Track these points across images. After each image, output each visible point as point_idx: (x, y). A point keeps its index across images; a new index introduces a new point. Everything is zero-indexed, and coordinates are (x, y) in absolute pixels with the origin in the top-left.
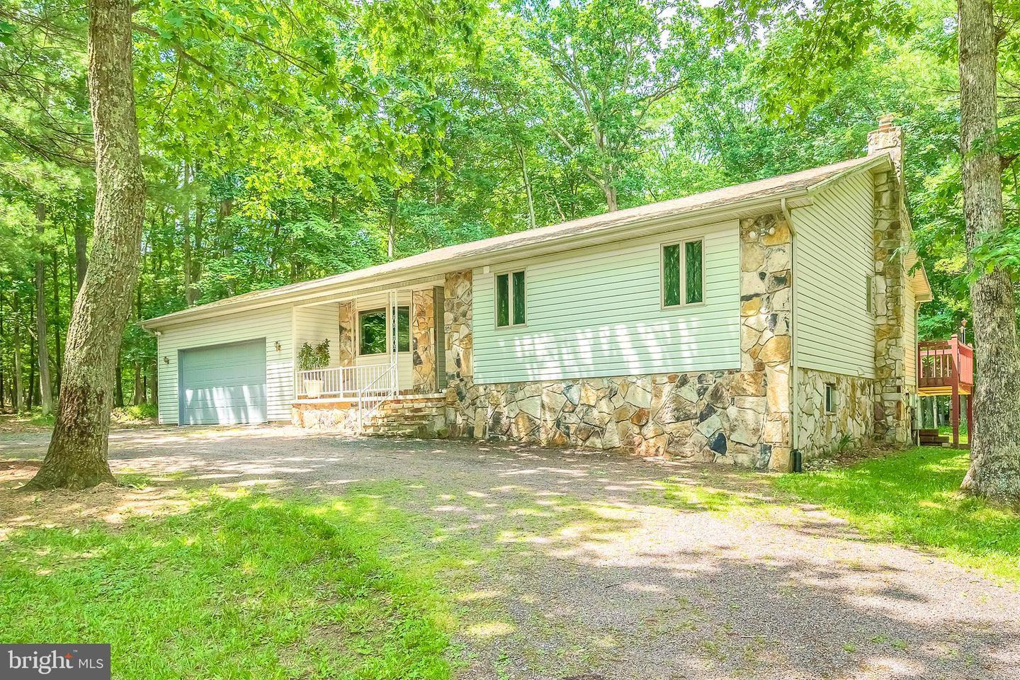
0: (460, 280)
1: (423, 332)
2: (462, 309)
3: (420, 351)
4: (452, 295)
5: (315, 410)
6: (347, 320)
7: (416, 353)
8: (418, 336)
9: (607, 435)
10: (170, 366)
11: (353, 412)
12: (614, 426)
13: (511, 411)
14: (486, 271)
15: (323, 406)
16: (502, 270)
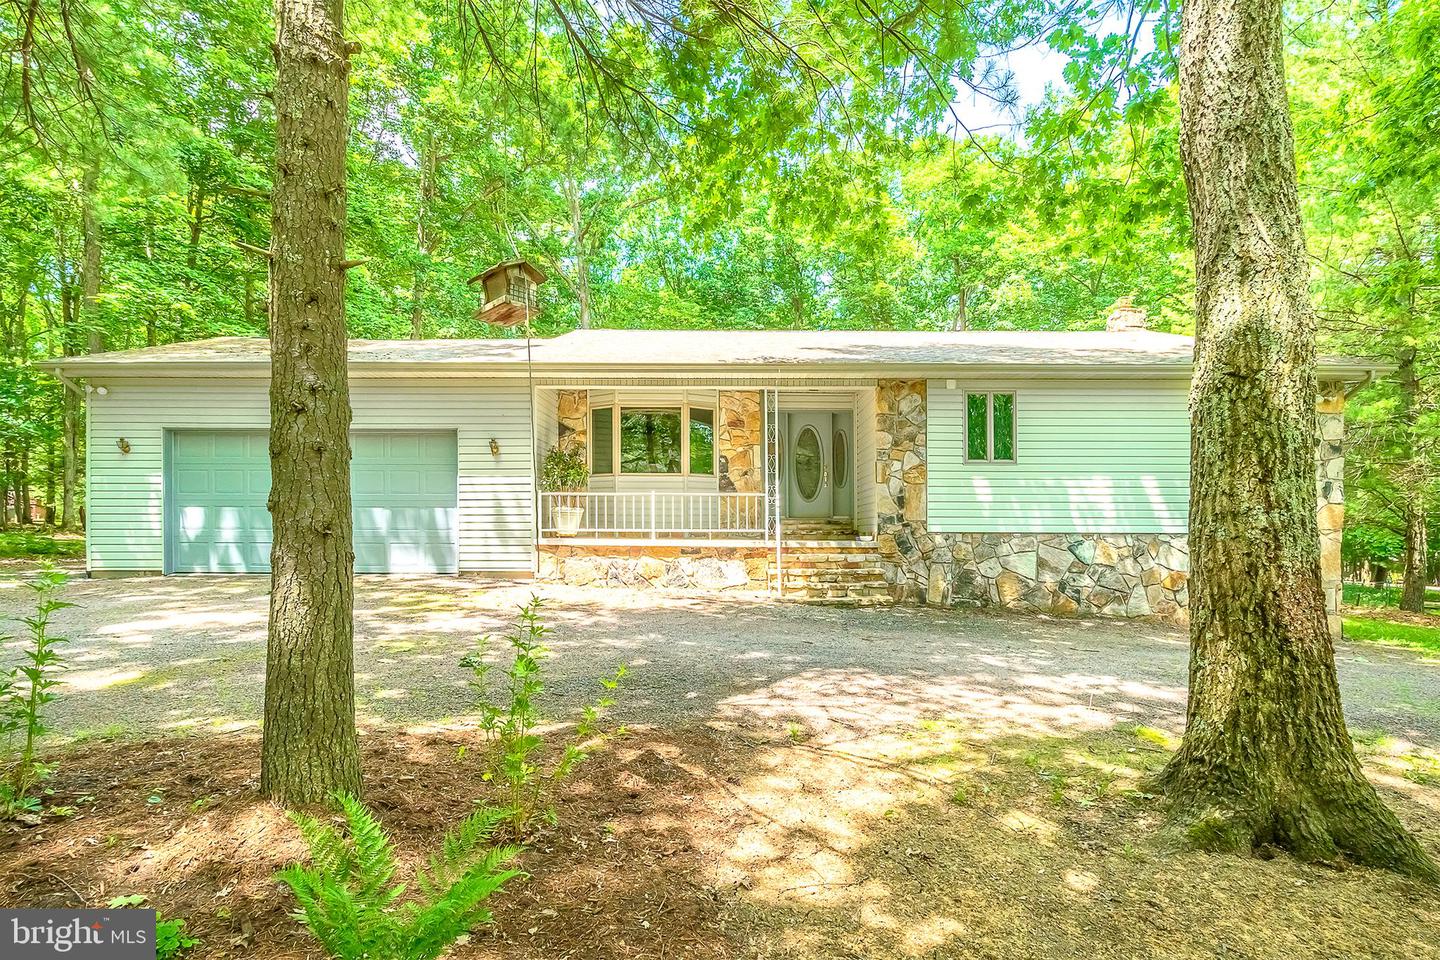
0: (905, 392)
1: (741, 449)
2: (907, 430)
3: (733, 476)
4: (890, 408)
6: (578, 416)
7: (724, 477)
8: (728, 455)
9: (1132, 601)
10: (130, 456)
11: (685, 562)
12: (1140, 590)
13: (988, 568)
14: (951, 385)
15: (616, 551)
16: (978, 389)
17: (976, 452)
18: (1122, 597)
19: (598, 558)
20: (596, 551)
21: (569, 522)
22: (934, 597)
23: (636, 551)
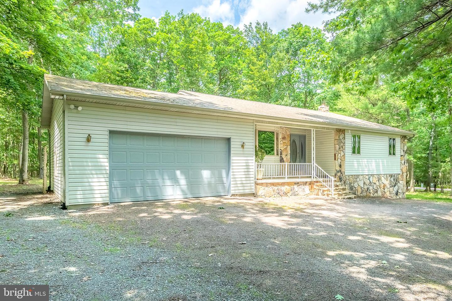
0: (341, 133)
1: (285, 147)
2: (341, 144)
3: (283, 156)
4: (338, 138)
5: (273, 187)
7: (281, 157)
8: (282, 149)
11: (295, 187)
13: (356, 185)
14: (349, 132)
15: (278, 184)
16: (354, 133)
17: (354, 152)
19: (274, 187)
20: (273, 184)
23: (283, 184)
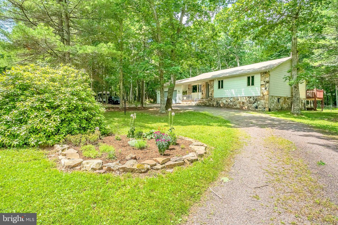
0: (212, 81)
1: (204, 89)
2: (212, 86)
3: (203, 92)
4: (210, 83)
5: (185, 102)
6: (190, 87)
11: (192, 102)
12: (238, 104)
13: (220, 102)
14: (216, 80)
16: (219, 80)
17: (219, 88)
18: (236, 105)
21: (185, 98)
22: (214, 106)
23: (188, 101)
